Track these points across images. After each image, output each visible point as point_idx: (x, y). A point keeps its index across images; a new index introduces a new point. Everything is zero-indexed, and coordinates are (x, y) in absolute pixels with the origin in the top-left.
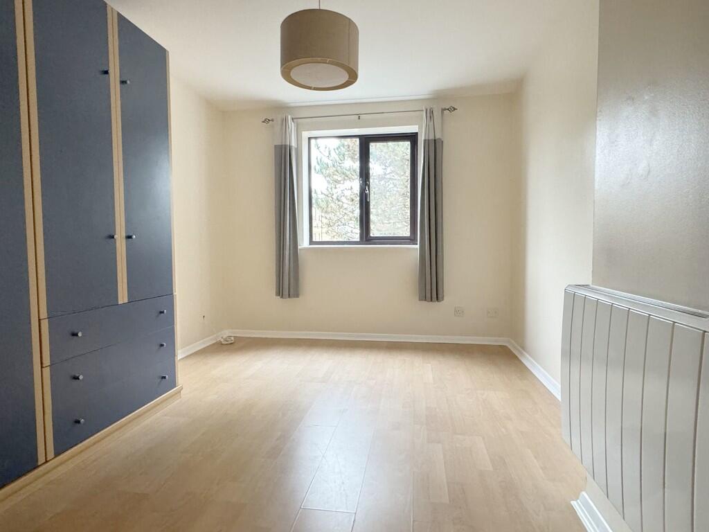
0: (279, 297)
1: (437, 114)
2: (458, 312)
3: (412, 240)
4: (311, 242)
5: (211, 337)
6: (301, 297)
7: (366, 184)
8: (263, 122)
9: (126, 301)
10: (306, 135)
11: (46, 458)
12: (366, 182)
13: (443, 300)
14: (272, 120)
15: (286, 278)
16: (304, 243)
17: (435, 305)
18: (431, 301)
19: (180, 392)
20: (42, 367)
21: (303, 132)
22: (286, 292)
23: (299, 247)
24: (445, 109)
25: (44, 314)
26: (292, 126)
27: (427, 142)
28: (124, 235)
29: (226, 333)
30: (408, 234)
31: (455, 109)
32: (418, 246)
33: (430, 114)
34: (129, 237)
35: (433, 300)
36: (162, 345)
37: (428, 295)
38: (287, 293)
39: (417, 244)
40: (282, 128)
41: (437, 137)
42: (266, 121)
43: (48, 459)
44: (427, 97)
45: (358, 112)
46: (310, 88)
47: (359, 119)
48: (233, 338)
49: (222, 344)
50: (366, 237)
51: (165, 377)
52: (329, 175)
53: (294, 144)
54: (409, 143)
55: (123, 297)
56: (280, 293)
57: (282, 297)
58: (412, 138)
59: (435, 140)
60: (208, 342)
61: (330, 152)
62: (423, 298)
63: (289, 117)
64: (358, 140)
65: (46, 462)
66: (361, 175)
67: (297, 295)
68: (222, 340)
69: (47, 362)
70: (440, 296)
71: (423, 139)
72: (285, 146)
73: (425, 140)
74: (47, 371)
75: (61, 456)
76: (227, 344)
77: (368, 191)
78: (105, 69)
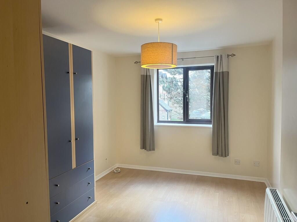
1: (225, 59)
2: (237, 162)
4: (158, 121)
5: (109, 169)
7: (187, 93)
8: (135, 63)
9: (75, 167)
12: (186, 91)
13: (228, 156)
14: (139, 62)
17: (224, 159)
18: (222, 156)
24: (229, 55)
28: (74, 139)
30: (210, 119)
33: (220, 58)
34: (76, 139)
36: (89, 183)
37: (220, 153)
38: (149, 148)
41: (224, 70)
45: (182, 57)
47: (183, 60)
50: (186, 119)
51: (90, 198)
56: (144, 148)
59: (223, 72)
60: (108, 171)
64: (183, 69)
66: (184, 88)
67: (154, 149)
70: (227, 154)
76: (117, 173)
77: (187, 96)
78: (68, 72)
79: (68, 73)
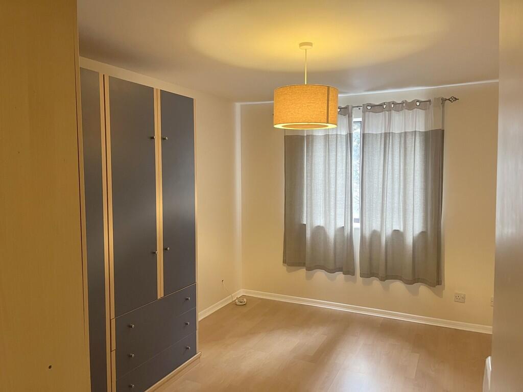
2: (460, 299)
19: (200, 357)
20: (111, 351)
25: (113, 316)
28: (162, 249)
31: (456, 99)
36: (187, 324)
48: (245, 300)
51: (188, 348)
55: (160, 294)
69: (114, 347)
74: (114, 354)
76: (240, 305)
78: (153, 136)
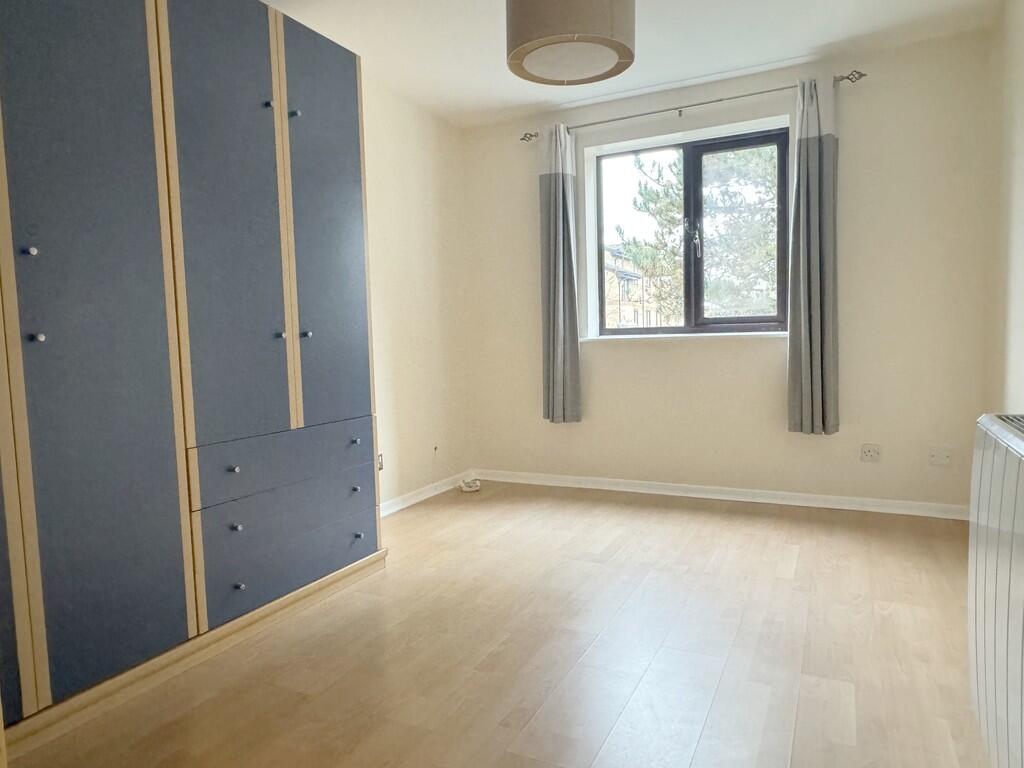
0: (548, 420)
1: (825, 89)
2: (870, 453)
3: (778, 322)
4: (603, 330)
5: (444, 481)
6: (584, 421)
7: (696, 228)
8: (522, 139)
9: (302, 425)
10: (590, 152)
11: (198, 631)
12: (695, 223)
13: (837, 430)
14: (536, 135)
15: (559, 390)
16: (589, 331)
17: (821, 439)
18: (813, 431)
19: (384, 558)
20: (191, 511)
21: (586, 150)
22: (559, 412)
23: (580, 340)
24: (843, 78)
25: (192, 442)
26: (567, 141)
27: (804, 144)
28: (297, 331)
29: (472, 475)
30: (774, 313)
31: (861, 75)
32: (787, 334)
33: (811, 91)
34: (304, 335)
35: (815, 429)
36: (355, 490)
37: (807, 423)
38: (561, 413)
39: (786, 330)
40: (550, 148)
41: (824, 132)
42: (526, 137)
43: (201, 632)
44: (805, 60)
45: (675, 104)
46: (561, 83)
47: (680, 115)
48: (478, 483)
49: (462, 491)
50: (695, 319)
51: (359, 536)
52: (660, 212)
53: (570, 170)
54: (776, 147)
55: (297, 420)
56: (550, 414)
57: (552, 421)
58: (780, 138)
59: (820, 139)
60: (443, 486)
61: (660, 171)
62: (797, 426)
63: (562, 127)
64: (681, 151)
65: (199, 635)
66: (687, 213)
67: (577, 418)
68: (463, 485)
69: (197, 504)
70: (829, 424)
71: (797, 138)
72: (556, 175)
73: (800, 141)
74: (197, 517)
75: (218, 630)
76: (470, 492)
77: (698, 240)
78: (267, 100)
79: (268, 104)
